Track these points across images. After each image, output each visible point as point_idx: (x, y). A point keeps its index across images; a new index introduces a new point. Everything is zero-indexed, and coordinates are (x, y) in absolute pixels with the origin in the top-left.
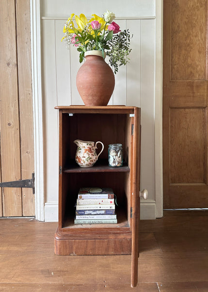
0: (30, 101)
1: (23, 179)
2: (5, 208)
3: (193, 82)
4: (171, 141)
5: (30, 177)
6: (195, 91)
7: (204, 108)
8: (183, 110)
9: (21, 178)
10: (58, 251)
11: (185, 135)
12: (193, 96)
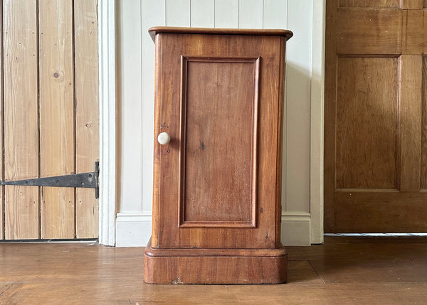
0: (94, 34)
1: (78, 172)
2: (45, 224)
3: (378, 12)
4: (338, 114)
5: (92, 170)
6: (380, 27)
7: (397, 56)
8: (360, 59)
9: (75, 170)
10: (152, 277)
11: (363, 104)
12: (378, 36)
